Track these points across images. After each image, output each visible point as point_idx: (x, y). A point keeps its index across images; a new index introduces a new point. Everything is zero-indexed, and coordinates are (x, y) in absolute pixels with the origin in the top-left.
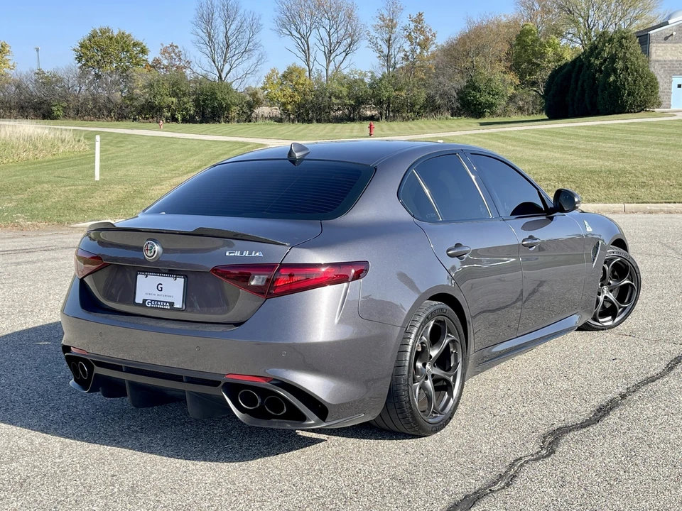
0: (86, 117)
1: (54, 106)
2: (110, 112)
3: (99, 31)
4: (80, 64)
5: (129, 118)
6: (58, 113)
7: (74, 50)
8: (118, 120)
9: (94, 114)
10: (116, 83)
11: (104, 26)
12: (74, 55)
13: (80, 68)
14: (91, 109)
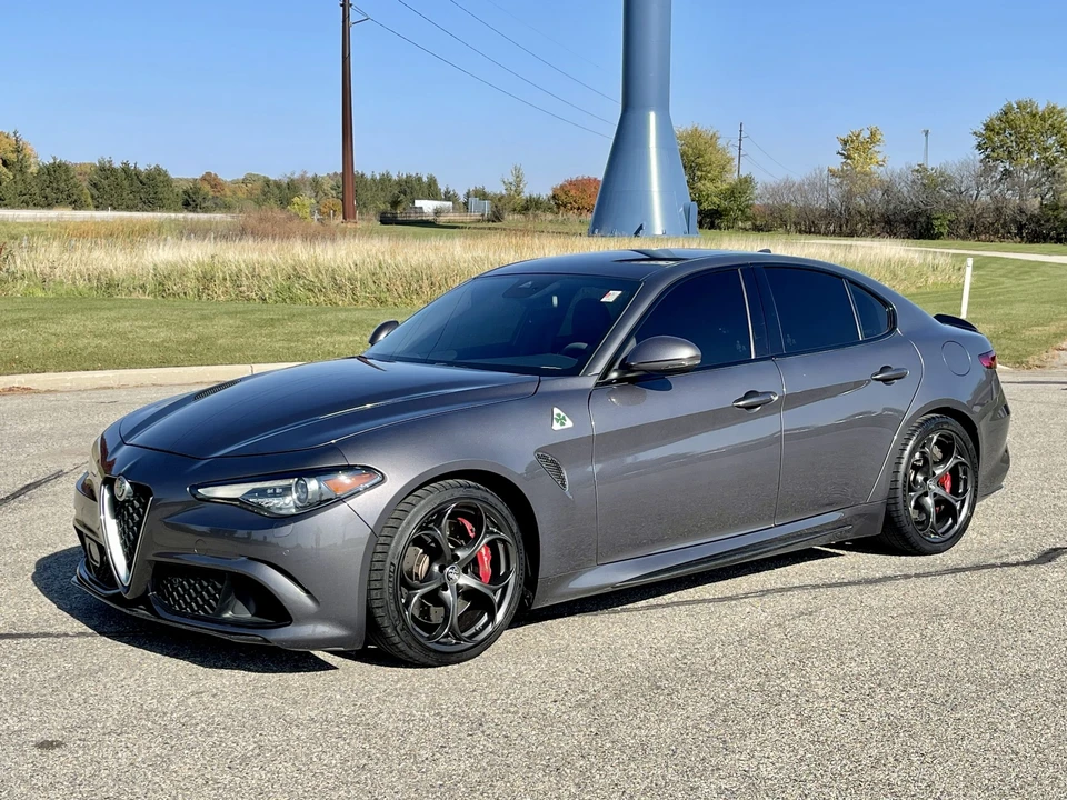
0: (983, 237)
1: (938, 219)
2: (1021, 227)
3: (1015, 106)
4: (982, 156)
5: (1051, 239)
6: (942, 230)
7: (975, 133)
8: (1031, 242)
9: (997, 232)
10: (1036, 184)
11: (1024, 98)
12: (974, 141)
13: (981, 161)
14: (993, 224)
